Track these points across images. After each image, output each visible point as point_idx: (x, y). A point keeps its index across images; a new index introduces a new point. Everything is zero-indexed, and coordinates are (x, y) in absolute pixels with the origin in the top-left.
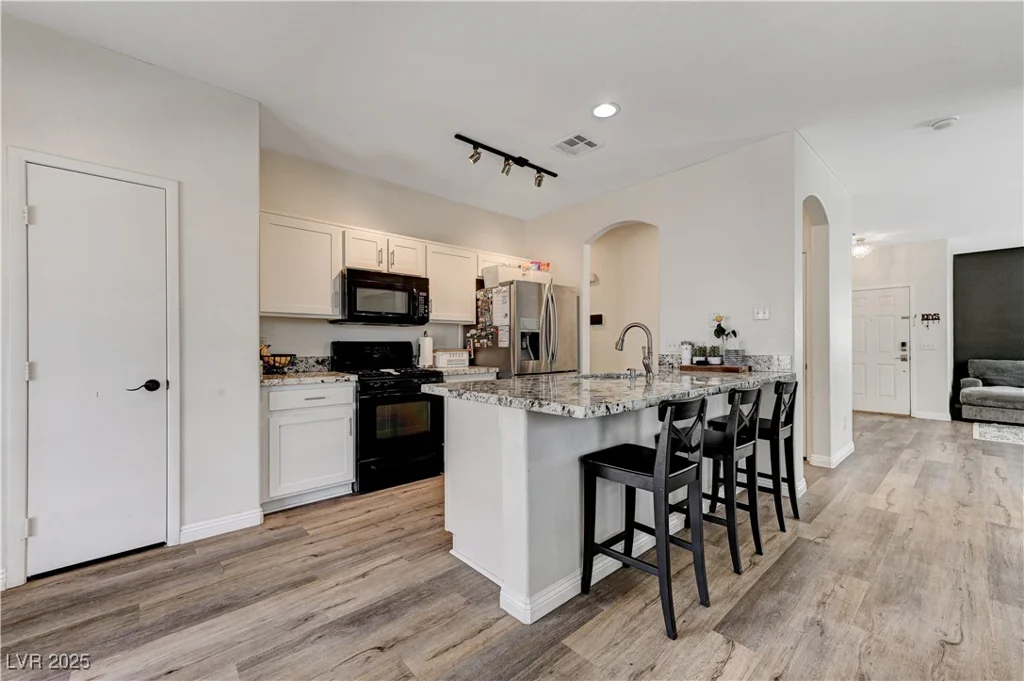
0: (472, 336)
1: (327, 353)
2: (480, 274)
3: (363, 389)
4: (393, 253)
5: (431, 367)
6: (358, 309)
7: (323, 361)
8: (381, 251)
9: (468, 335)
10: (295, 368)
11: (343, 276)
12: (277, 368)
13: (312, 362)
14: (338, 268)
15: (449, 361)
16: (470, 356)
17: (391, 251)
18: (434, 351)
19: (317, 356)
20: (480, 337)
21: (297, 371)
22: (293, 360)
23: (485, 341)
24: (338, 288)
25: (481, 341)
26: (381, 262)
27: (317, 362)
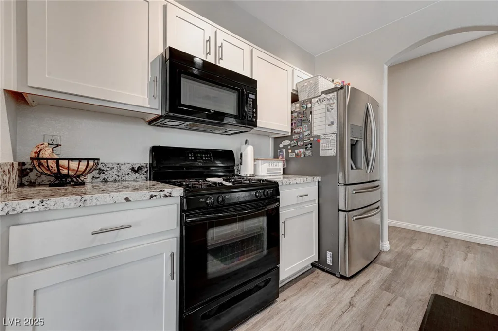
0: (285, 147)
1: (145, 159)
2: (295, 88)
3: (189, 206)
4: (221, 47)
5: (253, 175)
6: (183, 102)
7: (140, 168)
8: (209, 41)
9: (281, 146)
10: (102, 176)
11: (164, 61)
12: (72, 177)
13: (126, 169)
14: (159, 50)
15: (268, 170)
16: (284, 165)
17: (219, 44)
18: (255, 160)
19: (132, 162)
20: (294, 148)
21: (105, 181)
22: (95, 166)
23: (302, 150)
24: (158, 74)
25: (296, 151)
26: (209, 53)
27: (133, 169)
